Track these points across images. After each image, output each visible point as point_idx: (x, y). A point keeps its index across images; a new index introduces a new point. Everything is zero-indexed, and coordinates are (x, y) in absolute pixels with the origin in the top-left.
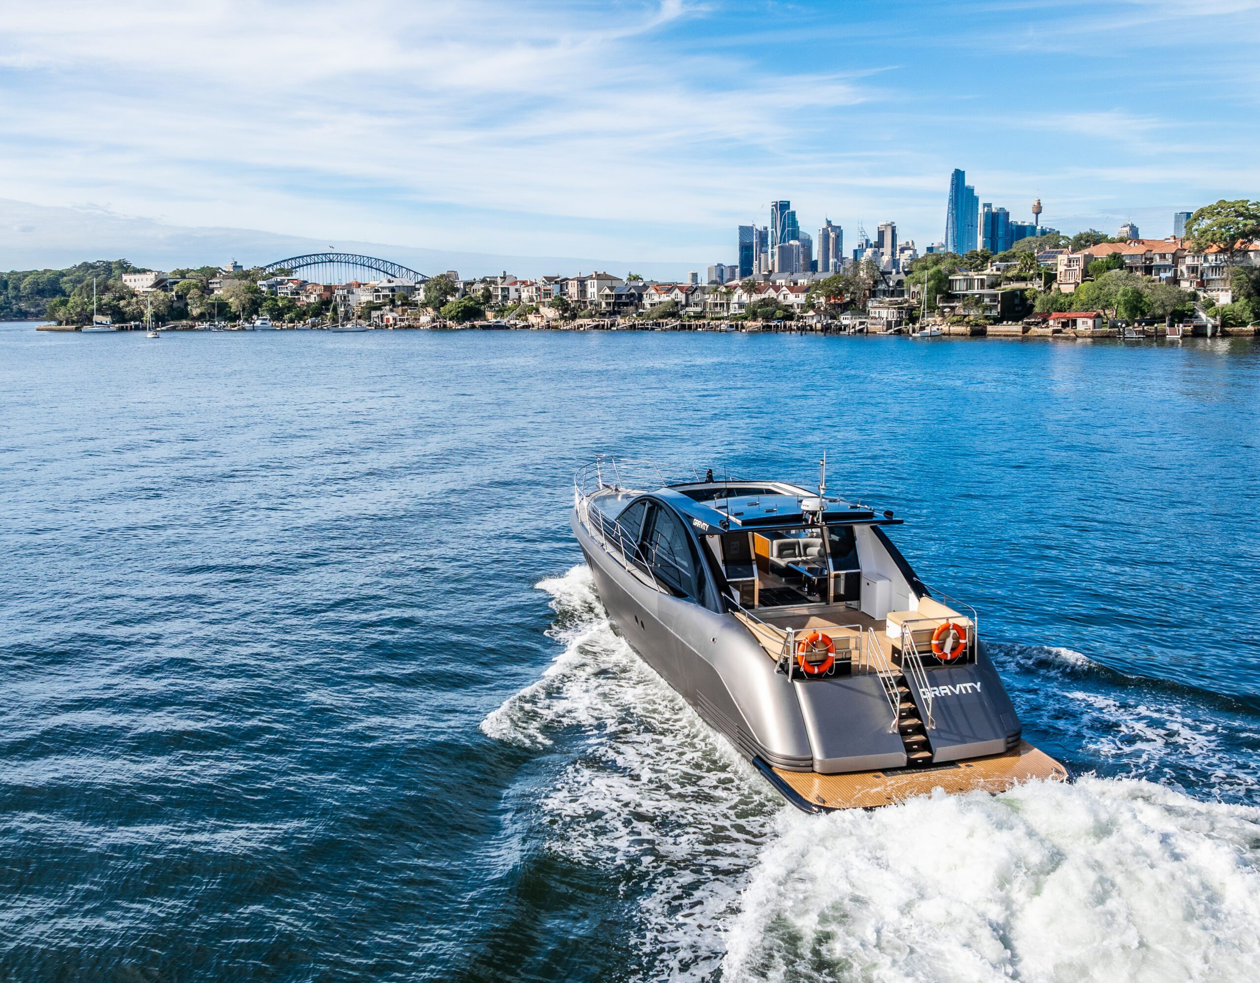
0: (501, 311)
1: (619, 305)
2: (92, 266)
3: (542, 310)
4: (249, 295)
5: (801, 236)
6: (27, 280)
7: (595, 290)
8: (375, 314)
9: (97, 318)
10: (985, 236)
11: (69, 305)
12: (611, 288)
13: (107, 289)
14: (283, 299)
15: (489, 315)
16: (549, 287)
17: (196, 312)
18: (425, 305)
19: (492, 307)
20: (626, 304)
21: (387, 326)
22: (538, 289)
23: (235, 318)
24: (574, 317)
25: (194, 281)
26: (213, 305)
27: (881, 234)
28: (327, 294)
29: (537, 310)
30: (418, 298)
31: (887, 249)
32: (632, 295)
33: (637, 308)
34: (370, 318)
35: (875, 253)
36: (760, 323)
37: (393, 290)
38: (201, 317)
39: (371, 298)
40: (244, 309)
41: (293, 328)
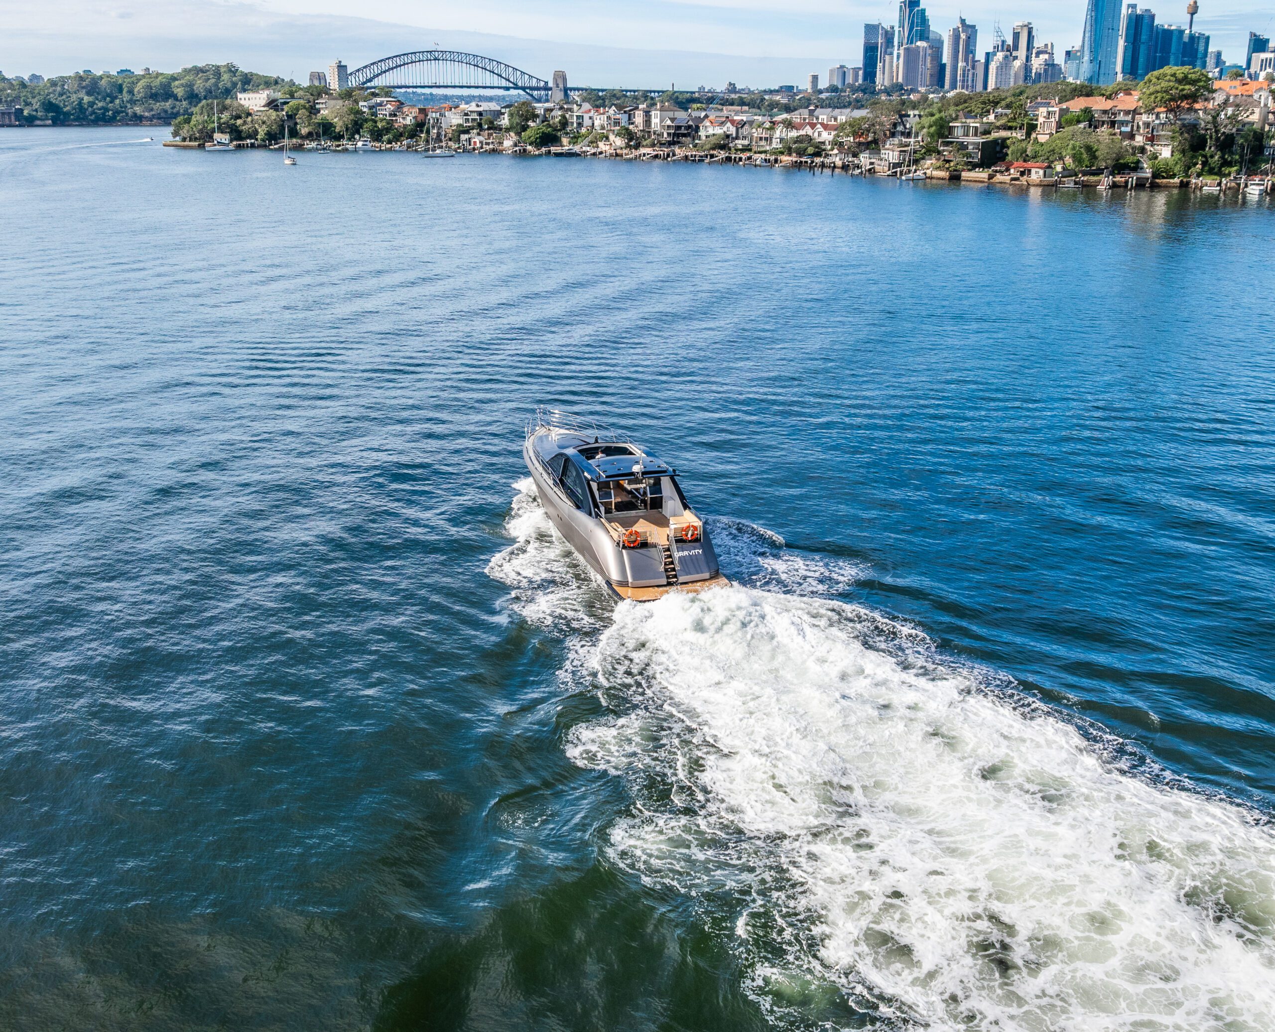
0: (575, 139)
1: (678, 135)
2: (202, 70)
3: (612, 137)
4: (352, 117)
5: (931, 36)
6: (141, 84)
7: (658, 121)
8: (464, 137)
9: (217, 136)
11: (192, 123)
12: (672, 120)
13: (225, 108)
14: (382, 120)
15: (565, 141)
16: (618, 116)
17: (304, 131)
18: (508, 130)
19: (567, 133)
20: (684, 135)
21: (474, 149)
22: (609, 118)
23: (339, 137)
24: (637, 147)
25: (302, 102)
26: (319, 124)
27: (1016, 36)
28: (421, 117)
29: (607, 138)
30: (503, 122)
31: (1022, 53)
32: (690, 127)
33: (694, 139)
34: (459, 141)
35: (1006, 57)
36: (794, 158)
37: (480, 114)
38: (309, 136)
39: (460, 121)
40: (347, 129)
41: (390, 150)
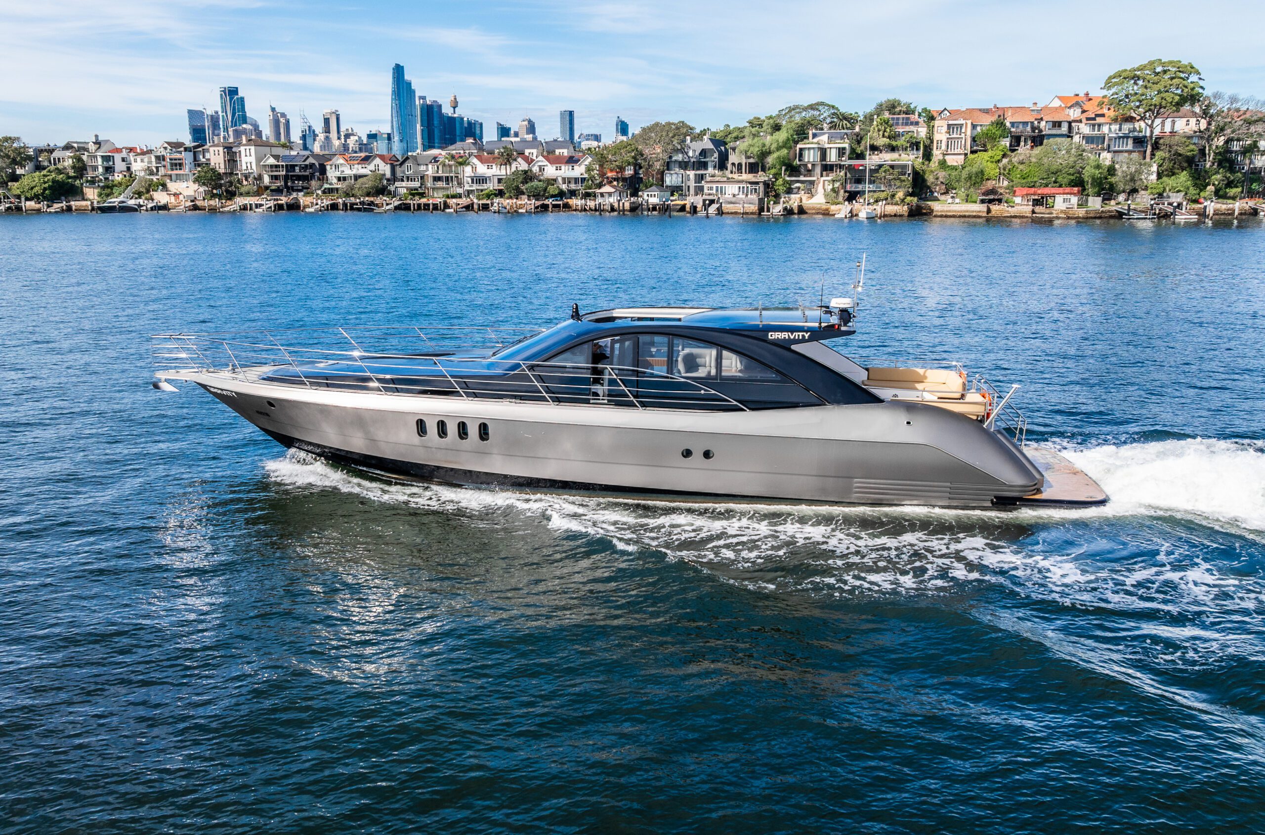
0: (106, 187)
1: (293, 178)
3: (173, 185)
5: (250, 121)
7: (253, 159)
10: (422, 125)
12: (278, 157)
15: (90, 192)
16: (175, 155)
19: (90, 182)
20: (303, 178)
22: (159, 158)
24: (231, 195)
27: (327, 121)
29: (164, 186)
33: (321, 182)
